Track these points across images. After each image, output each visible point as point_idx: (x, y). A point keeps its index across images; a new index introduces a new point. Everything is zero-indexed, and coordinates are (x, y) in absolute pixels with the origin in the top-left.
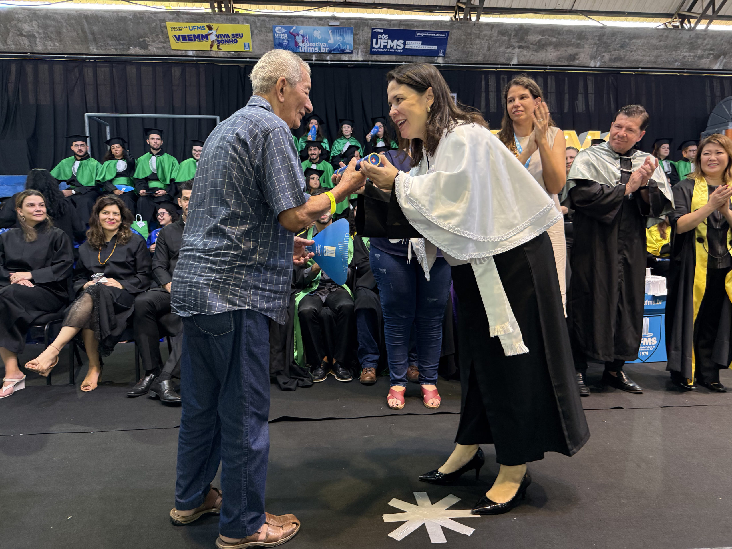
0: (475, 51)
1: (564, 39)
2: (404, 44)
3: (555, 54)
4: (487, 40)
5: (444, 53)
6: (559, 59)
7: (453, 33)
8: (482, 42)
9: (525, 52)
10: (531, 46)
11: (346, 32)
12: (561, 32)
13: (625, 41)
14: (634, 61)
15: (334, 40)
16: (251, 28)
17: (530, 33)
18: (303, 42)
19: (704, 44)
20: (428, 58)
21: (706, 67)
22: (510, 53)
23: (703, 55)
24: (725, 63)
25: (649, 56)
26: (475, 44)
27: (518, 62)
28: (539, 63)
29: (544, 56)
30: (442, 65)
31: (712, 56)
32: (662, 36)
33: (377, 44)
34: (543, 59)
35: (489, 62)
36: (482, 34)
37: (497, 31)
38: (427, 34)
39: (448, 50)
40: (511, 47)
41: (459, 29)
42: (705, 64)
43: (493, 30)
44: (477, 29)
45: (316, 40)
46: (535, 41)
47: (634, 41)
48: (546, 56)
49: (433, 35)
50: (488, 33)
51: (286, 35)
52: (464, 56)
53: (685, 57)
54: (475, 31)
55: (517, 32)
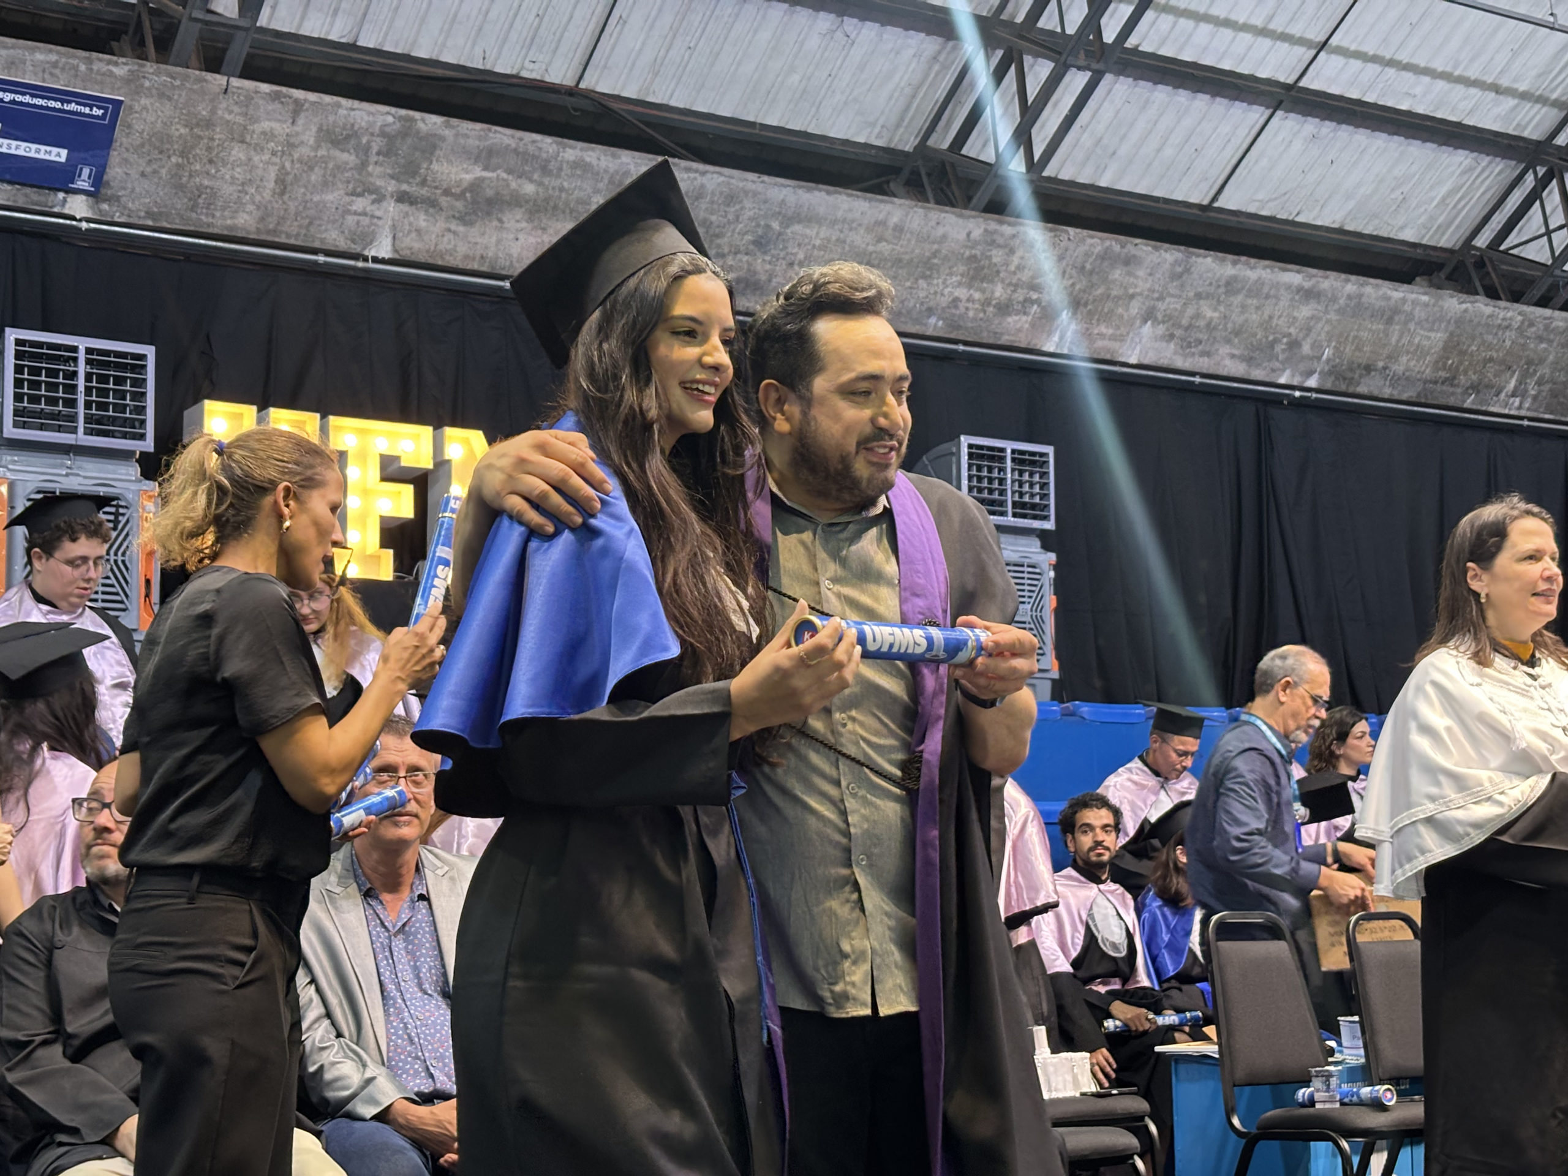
0: (228, 190)
1: (562, 189)
3: (532, 240)
4: (274, 153)
5: (98, 180)
7: (137, 108)
8: (256, 159)
9: (422, 217)
10: (444, 201)
12: (553, 165)
13: (768, 226)
17: (438, 152)
19: (1012, 268)
20: (28, 190)
21: (1024, 338)
22: (365, 214)
23: (1010, 300)
26: (225, 164)
27: (396, 251)
28: (475, 266)
29: (494, 239)
30: (84, 225)
31: (1035, 307)
32: (883, 223)
34: (490, 254)
35: (283, 239)
36: (258, 128)
37: (314, 129)
38: (27, 99)
39: (115, 171)
40: (371, 192)
41: (162, 96)
42: (1019, 330)
43: (301, 121)
44: (236, 109)
46: (459, 183)
47: (797, 228)
48: (499, 242)
49: (52, 104)
50: (281, 128)
52: (180, 203)
53: (956, 301)
54: (228, 112)
55: (391, 142)
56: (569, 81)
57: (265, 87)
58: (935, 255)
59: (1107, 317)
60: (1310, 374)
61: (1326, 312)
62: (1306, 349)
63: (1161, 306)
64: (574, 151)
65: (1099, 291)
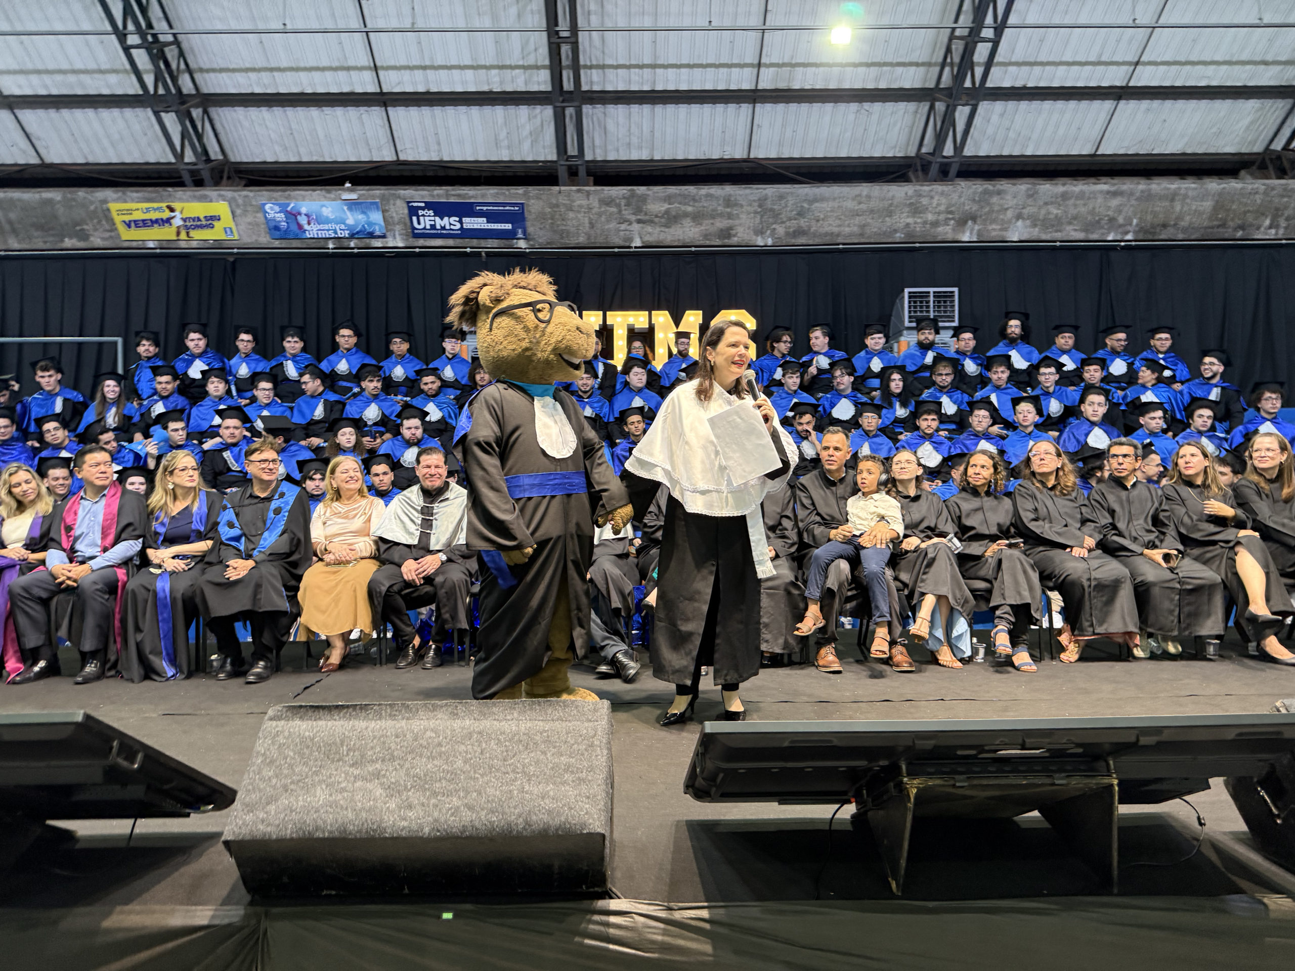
0: (572, 229)
1: (705, 206)
2: (461, 222)
3: (697, 229)
4: (585, 213)
5: (524, 233)
6: (706, 236)
7: (530, 204)
8: (579, 216)
9: (649, 227)
10: (657, 220)
11: (370, 209)
12: (698, 196)
14: (826, 234)
15: (356, 221)
16: (231, 206)
17: (647, 200)
18: (309, 223)
19: (935, 205)
20: (504, 241)
21: (950, 237)
22: (626, 230)
23: (937, 220)
24: (979, 231)
25: (849, 226)
26: (568, 220)
27: (644, 243)
28: (676, 244)
29: (681, 233)
30: (527, 250)
31: (952, 222)
33: (419, 223)
34: (681, 238)
35: (598, 245)
36: (576, 204)
37: (597, 200)
38: (491, 207)
39: (530, 230)
40: (626, 221)
41: (538, 198)
42: (946, 233)
43: (591, 198)
44: (566, 198)
45: (327, 221)
46: (660, 212)
47: (817, 205)
48: (684, 232)
49: (502, 208)
50: (584, 202)
51: (282, 215)
52: (557, 237)
53: (908, 225)
54: (562, 200)
55: (628, 200)
56: (745, 156)
57: (574, 188)
58: (891, 205)
59: (994, 221)
60: (1127, 233)
61: (1129, 200)
62: (1121, 220)
63: (1025, 211)
64: (704, 190)
65: (987, 209)
